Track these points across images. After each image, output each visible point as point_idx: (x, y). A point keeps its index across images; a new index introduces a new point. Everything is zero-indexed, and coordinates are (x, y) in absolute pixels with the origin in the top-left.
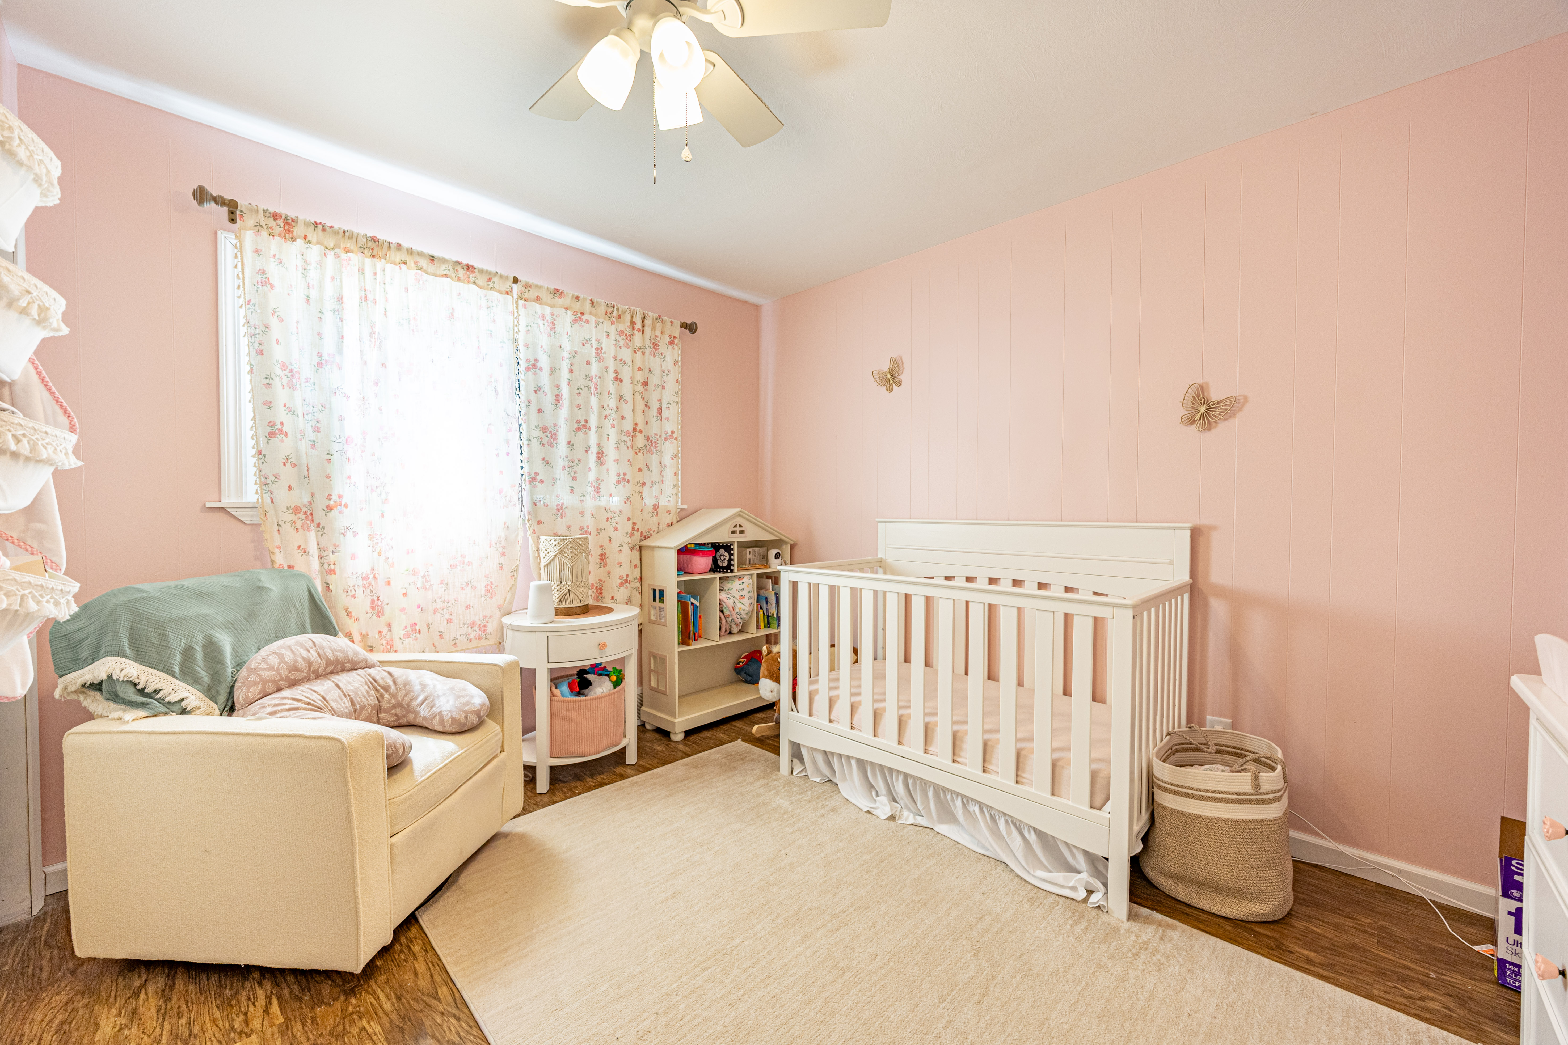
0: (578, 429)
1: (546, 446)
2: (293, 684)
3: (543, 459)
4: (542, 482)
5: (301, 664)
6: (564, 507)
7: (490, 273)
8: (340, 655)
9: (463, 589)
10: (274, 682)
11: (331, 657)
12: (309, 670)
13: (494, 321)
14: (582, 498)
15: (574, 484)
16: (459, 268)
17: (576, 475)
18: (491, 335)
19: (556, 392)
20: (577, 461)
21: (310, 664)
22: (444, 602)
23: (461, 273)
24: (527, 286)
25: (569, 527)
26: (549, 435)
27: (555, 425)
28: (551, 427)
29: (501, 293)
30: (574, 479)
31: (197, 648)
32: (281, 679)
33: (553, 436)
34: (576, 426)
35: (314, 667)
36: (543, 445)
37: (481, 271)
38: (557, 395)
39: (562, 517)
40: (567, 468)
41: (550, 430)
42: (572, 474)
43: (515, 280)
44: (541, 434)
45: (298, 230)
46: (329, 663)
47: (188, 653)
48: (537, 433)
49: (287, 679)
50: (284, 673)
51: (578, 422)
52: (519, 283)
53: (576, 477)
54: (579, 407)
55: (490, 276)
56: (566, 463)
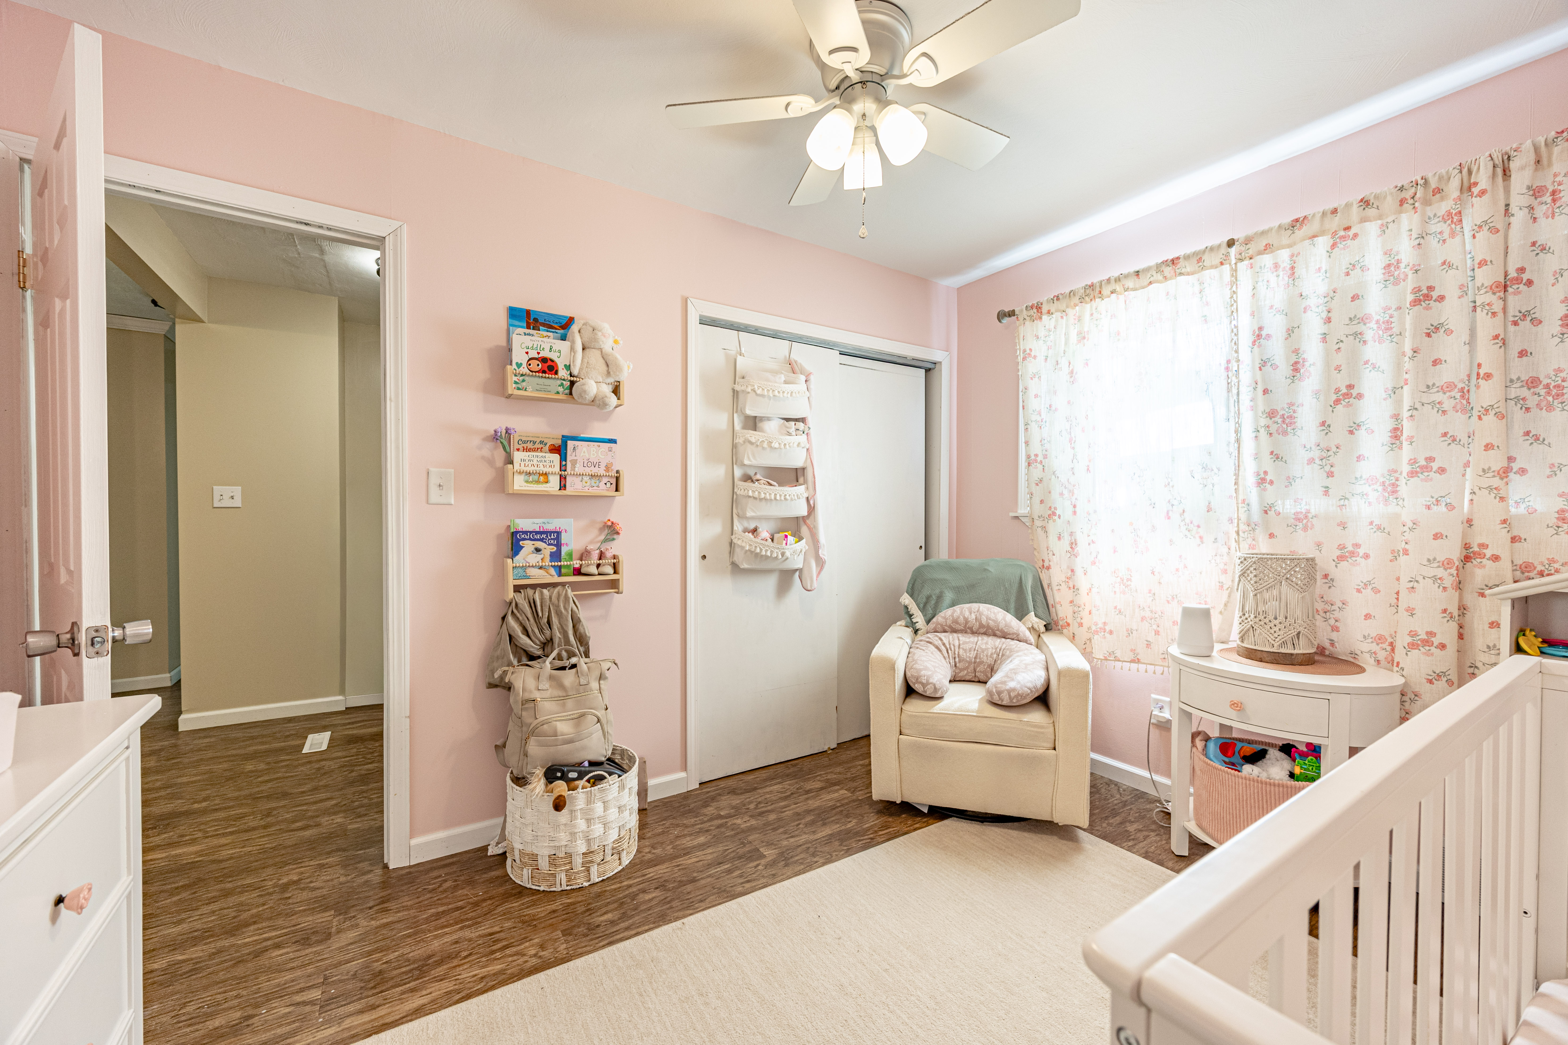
0: (1337, 402)
1: (1275, 435)
2: (954, 631)
3: (1272, 453)
4: (1271, 482)
5: (961, 619)
6: (1310, 516)
7: (1195, 254)
8: (991, 623)
9: (1168, 602)
10: (942, 625)
11: (984, 622)
12: (966, 626)
13: (1207, 304)
14: (1342, 502)
15: (1329, 482)
16: (1163, 268)
17: (1332, 469)
18: (1206, 320)
19: (1294, 359)
20: (1334, 449)
21: (967, 621)
22: (1152, 611)
23: (1168, 271)
24: (1248, 241)
25: (1319, 545)
26: (1280, 421)
27: (1291, 404)
28: (1283, 409)
29: (1216, 268)
30: (1330, 474)
31: (934, 597)
32: (946, 625)
33: (1287, 421)
34: (1334, 397)
35: (969, 625)
36: (1271, 434)
37: (1187, 257)
38: (1296, 363)
39: (1305, 529)
40: (1317, 461)
41: (1281, 413)
42: (1327, 468)
43: (1231, 243)
44: (1268, 421)
45: (1045, 309)
46: (981, 626)
47: (928, 598)
48: (1263, 421)
49: (950, 627)
50: (949, 622)
51: (1337, 390)
52: (1236, 243)
53: (1332, 473)
54: (1338, 369)
55: (1198, 257)
56: (1316, 454)
